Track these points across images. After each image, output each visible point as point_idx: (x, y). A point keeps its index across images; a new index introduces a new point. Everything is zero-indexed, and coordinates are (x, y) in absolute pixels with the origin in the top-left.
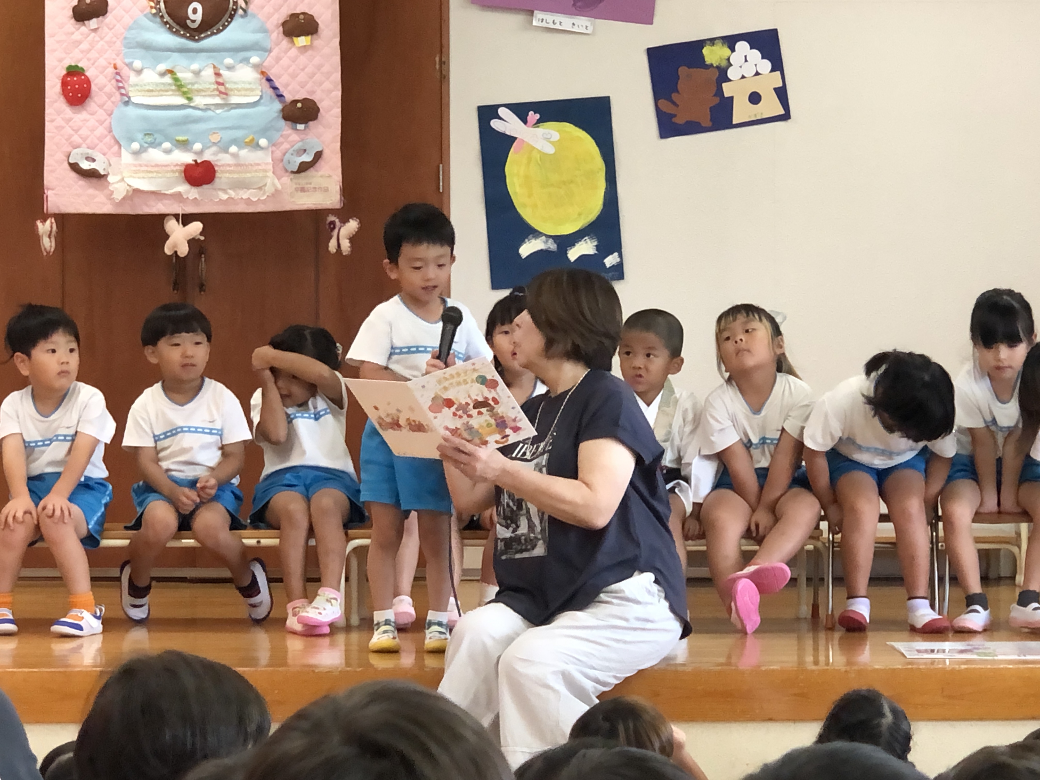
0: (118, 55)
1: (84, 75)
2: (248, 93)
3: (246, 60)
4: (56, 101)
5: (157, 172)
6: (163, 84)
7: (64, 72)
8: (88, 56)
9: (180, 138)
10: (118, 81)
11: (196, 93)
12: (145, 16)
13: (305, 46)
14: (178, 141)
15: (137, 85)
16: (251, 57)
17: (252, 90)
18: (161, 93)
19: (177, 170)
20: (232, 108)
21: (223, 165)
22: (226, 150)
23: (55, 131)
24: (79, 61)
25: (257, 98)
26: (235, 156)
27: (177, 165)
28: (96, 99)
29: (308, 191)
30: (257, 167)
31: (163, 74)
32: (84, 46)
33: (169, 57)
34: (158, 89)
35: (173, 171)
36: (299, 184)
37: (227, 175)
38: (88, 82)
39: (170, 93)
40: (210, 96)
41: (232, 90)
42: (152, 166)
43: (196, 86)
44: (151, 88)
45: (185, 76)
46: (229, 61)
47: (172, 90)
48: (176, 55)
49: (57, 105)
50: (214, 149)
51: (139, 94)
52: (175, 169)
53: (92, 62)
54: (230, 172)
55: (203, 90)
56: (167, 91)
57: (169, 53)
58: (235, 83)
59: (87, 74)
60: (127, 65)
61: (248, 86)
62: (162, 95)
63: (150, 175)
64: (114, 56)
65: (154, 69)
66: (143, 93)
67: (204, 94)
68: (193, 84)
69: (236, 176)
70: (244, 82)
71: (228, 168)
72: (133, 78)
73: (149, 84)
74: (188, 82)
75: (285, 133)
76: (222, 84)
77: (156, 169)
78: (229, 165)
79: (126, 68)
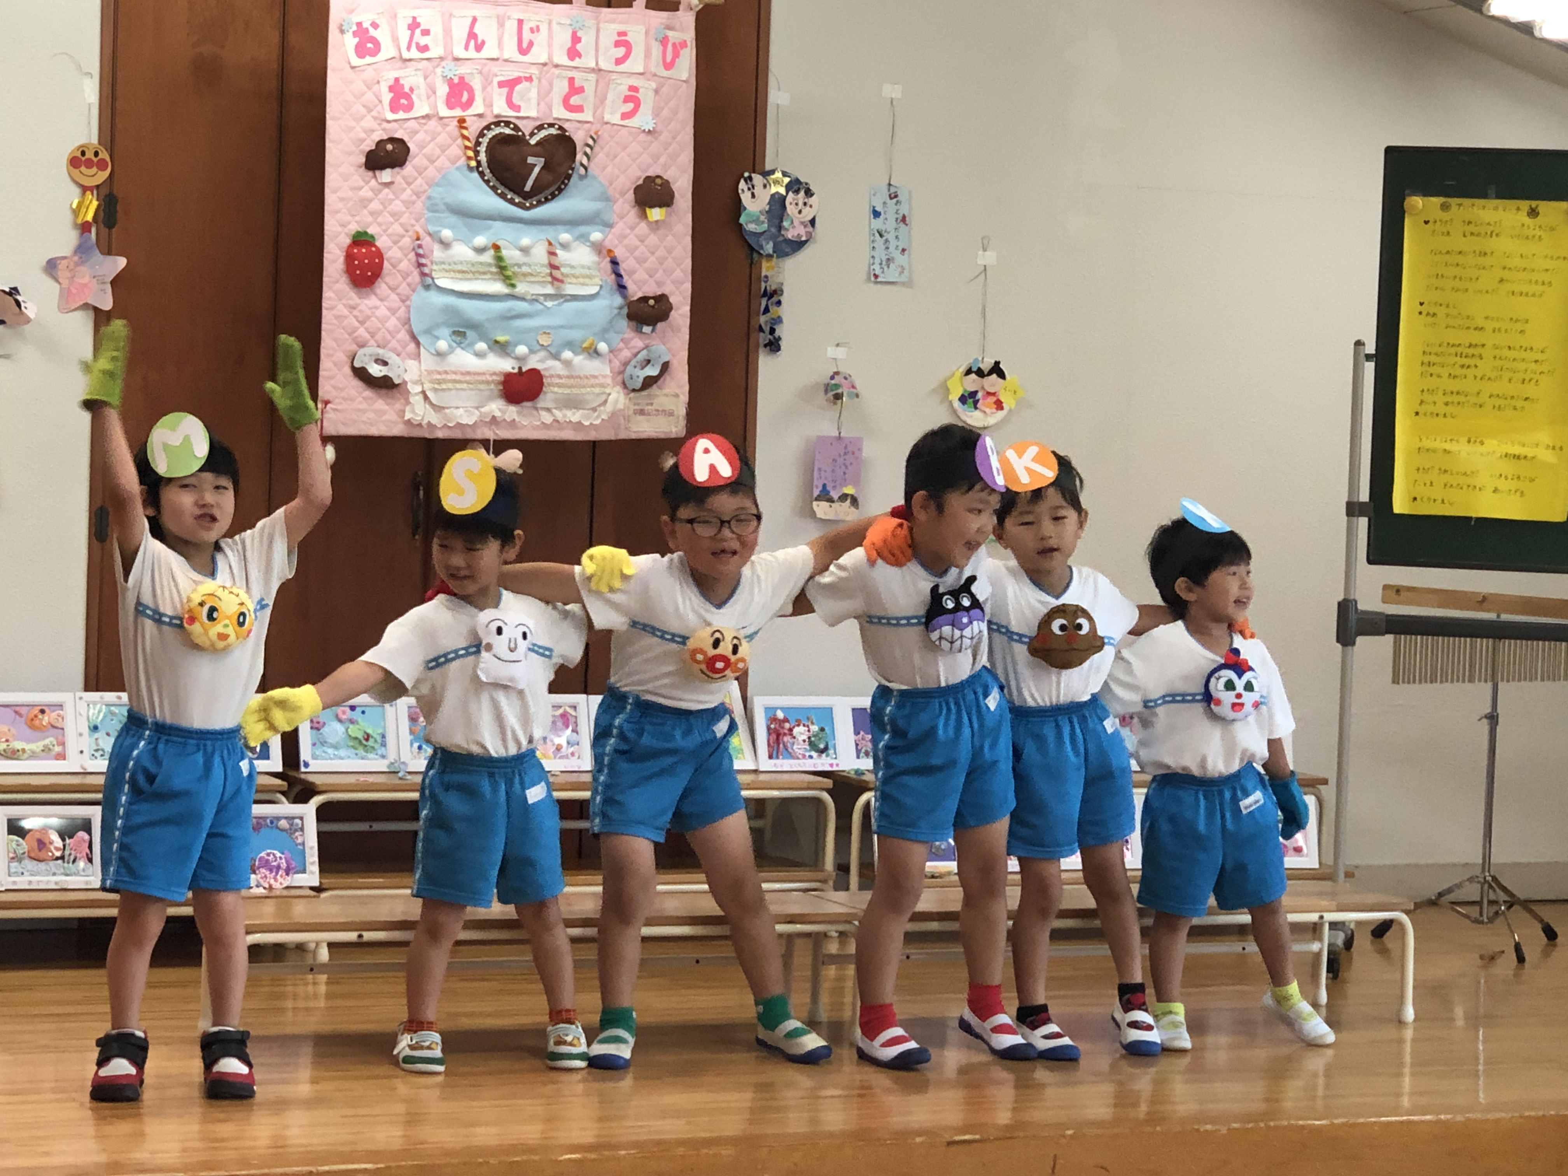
0: (417, 220)
1: (375, 246)
2: (587, 281)
3: (583, 238)
4: (337, 282)
5: (468, 383)
6: (481, 263)
7: (348, 241)
8: (380, 219)
9: (501, 338)
10: (418, 255)
11: (522, 278)
12: (457, 169)
13: (657, 222)
14: (496, 342)
15: (444, 263)
16: (589, 234)
17: (590, 277)
18: (477, 275)
19: (493, 381)
20: (566, 301)
21: (552, 376)
22: (556, 356)
23: (335, 321)
24: (369, 226)
25: (597, 289)
26: (568, 364)
27: (494, 374)
28: (387, 279)
29: (649, 414)
30: (592, 381)
31: (480, 250)
32: (375, 206)
33: (489, 228)
34: (473, 269)
35: (488, 382)
36: (639, 404)
37: (556, 389)
38: (380, 255)
39: (488, 276)
40: (539, 282)
41: (567, 276)
42: (462, 374)
43: (525, 269)
44: (464, 269)
45: (510, 254)
46: (565, 237)
47: (491, 273)
48: (498, 225)
49: (338, 286)
50: (542, 354)
51: (447, 275)
52: (490, 379)
53: (384, 227)
54: (559, 386)
55: (531, 275)
56: (484, 273)
57: (490, 222)
58: (572, 267)
59: (378, 243)
60: (430, 234)
61: (587, 272)
62: (477, 279)
63: (458, 386)
64: (413, 222)
65: (467, 242)
66: (452, 274)
67: (532, 279)
68: (519, 266)
69: (567, 391)
70: (583, 267)
71: (557, 381)
72: (438, 253)
73: (461, 263)
74: (514, 262)
75: (626, 336)
76: (557, 268)
77: (468, 378)
78: (559, 377)
79: (428, 239)
